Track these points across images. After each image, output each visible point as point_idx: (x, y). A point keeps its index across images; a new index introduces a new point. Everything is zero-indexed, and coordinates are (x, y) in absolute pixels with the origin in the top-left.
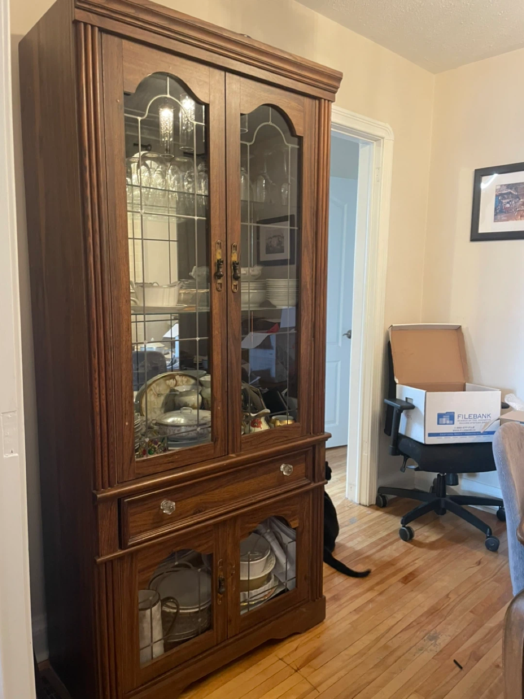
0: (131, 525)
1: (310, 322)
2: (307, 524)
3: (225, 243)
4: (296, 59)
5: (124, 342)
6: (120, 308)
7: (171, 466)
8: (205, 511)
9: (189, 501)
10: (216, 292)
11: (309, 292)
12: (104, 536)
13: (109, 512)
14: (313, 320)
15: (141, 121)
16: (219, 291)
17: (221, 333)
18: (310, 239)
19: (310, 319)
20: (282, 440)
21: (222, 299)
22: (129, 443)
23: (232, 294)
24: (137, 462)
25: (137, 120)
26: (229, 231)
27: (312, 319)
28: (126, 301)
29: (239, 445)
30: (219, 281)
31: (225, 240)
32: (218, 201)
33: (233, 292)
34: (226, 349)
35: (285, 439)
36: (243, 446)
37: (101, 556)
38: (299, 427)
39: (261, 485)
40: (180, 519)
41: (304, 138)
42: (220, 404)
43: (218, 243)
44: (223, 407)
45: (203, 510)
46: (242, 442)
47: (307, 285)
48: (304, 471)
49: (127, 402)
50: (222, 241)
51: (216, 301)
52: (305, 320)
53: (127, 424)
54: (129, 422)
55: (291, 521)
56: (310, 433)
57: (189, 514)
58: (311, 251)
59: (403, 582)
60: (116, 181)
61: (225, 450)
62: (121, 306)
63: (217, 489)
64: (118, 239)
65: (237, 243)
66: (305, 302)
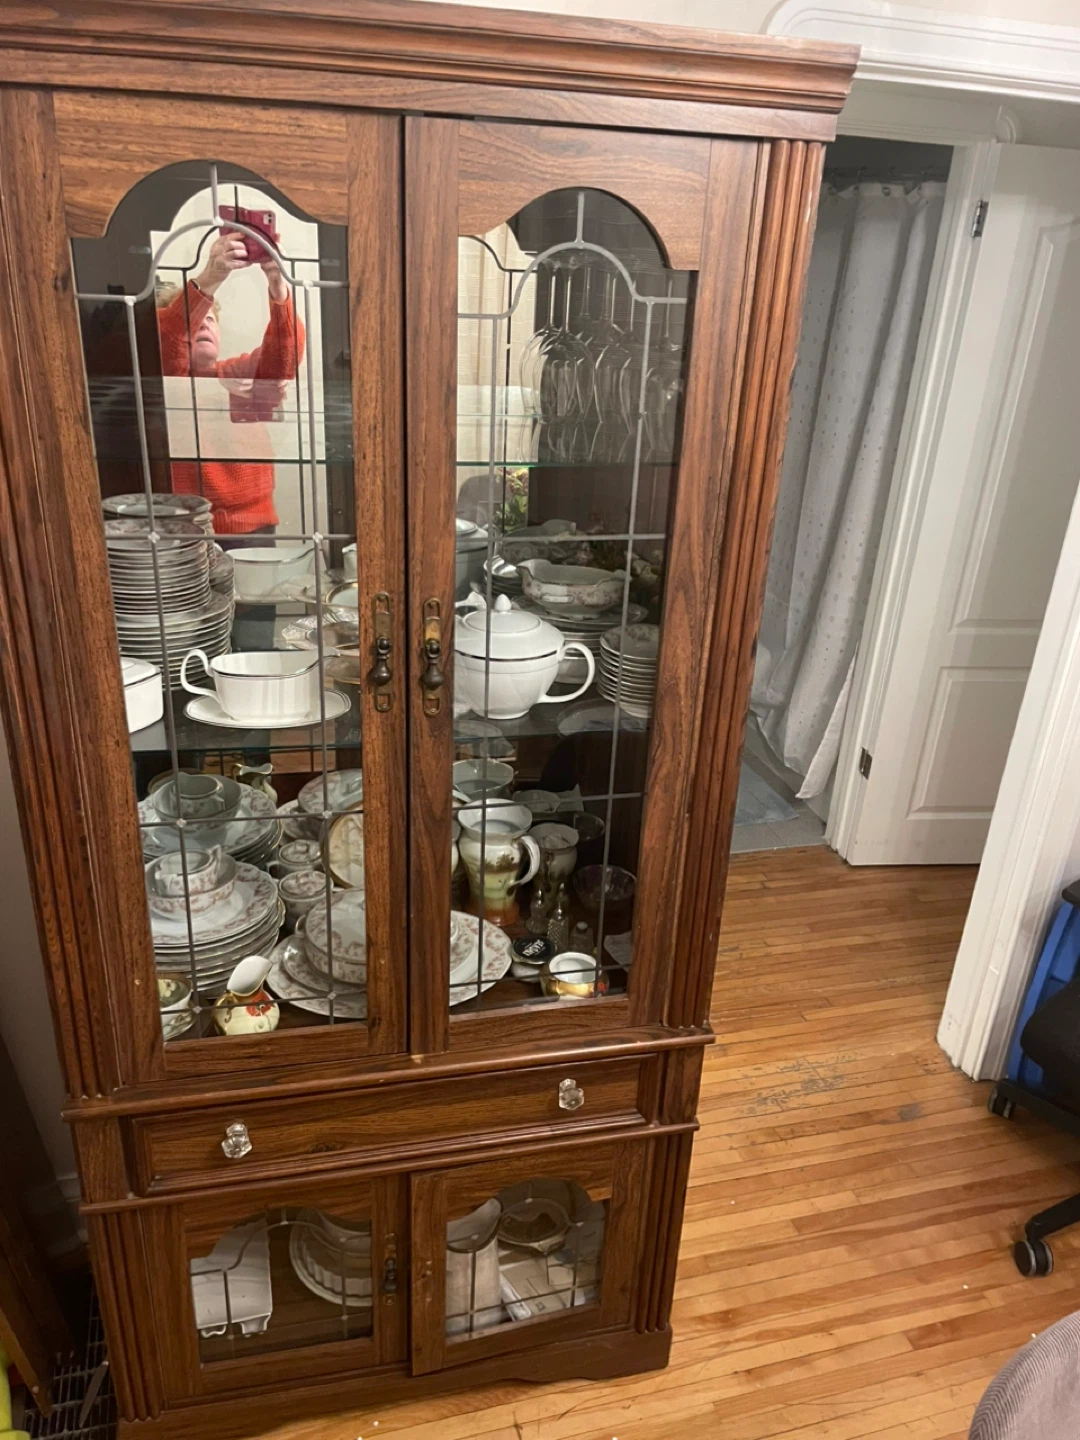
0: (156, 1158)
1: (680, 779)
2: (637, 1195)
3: (403, 597)
4: (655, 36)
5: (118, 828)
6: (101, 758)
7: (255, 1064)
8: (341, 1149)
9: (301, 1128)
10: (374, 713)
11: (684, 703)
12: (92, 1172)
13: (101, 1136)
14: (692, 769)
15: (136, 305)
16: (382, 712)
17: (389, 805)
18: (697, 567)
19: (682, 769)
20: (572, 1031)
21: (394, 730)
22: (145, 1016)
23: (425, 721)
24: (167, 1052)
25: (123, 304)
26: (416, 568)
27: (687, 769)
28: (117, 743)
29: (440, 1038)
30: (383, 689)
31: (402, 589)
32: (379, 491)
33: (427, 715)
34: (404, 840)
35: (580, 1030)
36: (452, 1040)
37: (91, 1202)
38: (625, 1008)
39: (499, 1113)
40: (278, 1158)
41: (700, 274)
42: (387, 953)
43: (380, 600)
44: (394, 959)
45: (339, 1146)
46: (450, 1031)
47: (677, 685)
48: (634, 1095)
49: (135, 943)
50: (391, 592)
51: (374, 735)
52: (664, 771)
53: (137, 982)
54: (142, 980)
55: (590, 1188)
56: (661, 1022)
57: (301, 1150)
58: (700, 598)
59: (911, 1342)
60: (66, 474)
61: (400, 1044)
62: (103, 753)
63: (375, 1112)
64: (84, 610)
65: (442, 598)
66: (668, 729)
